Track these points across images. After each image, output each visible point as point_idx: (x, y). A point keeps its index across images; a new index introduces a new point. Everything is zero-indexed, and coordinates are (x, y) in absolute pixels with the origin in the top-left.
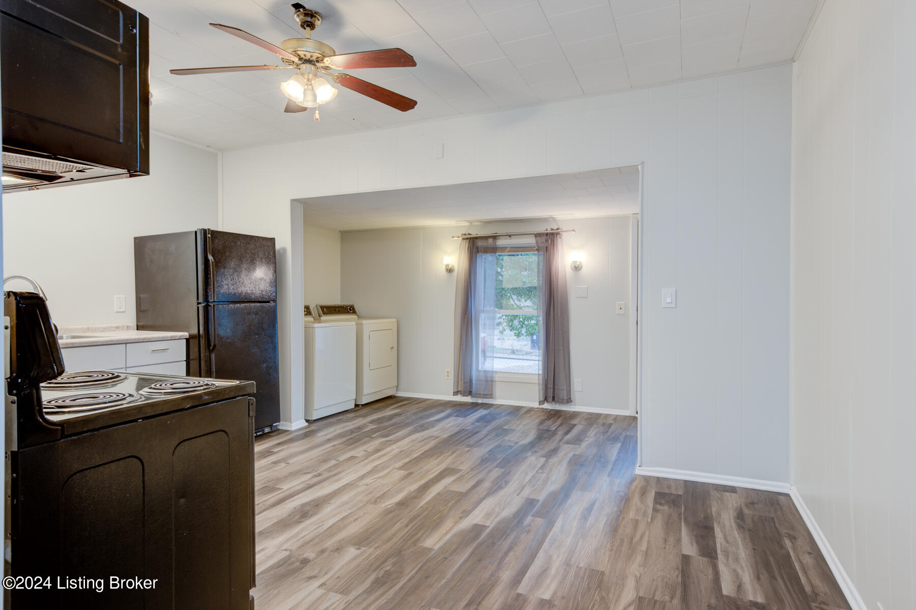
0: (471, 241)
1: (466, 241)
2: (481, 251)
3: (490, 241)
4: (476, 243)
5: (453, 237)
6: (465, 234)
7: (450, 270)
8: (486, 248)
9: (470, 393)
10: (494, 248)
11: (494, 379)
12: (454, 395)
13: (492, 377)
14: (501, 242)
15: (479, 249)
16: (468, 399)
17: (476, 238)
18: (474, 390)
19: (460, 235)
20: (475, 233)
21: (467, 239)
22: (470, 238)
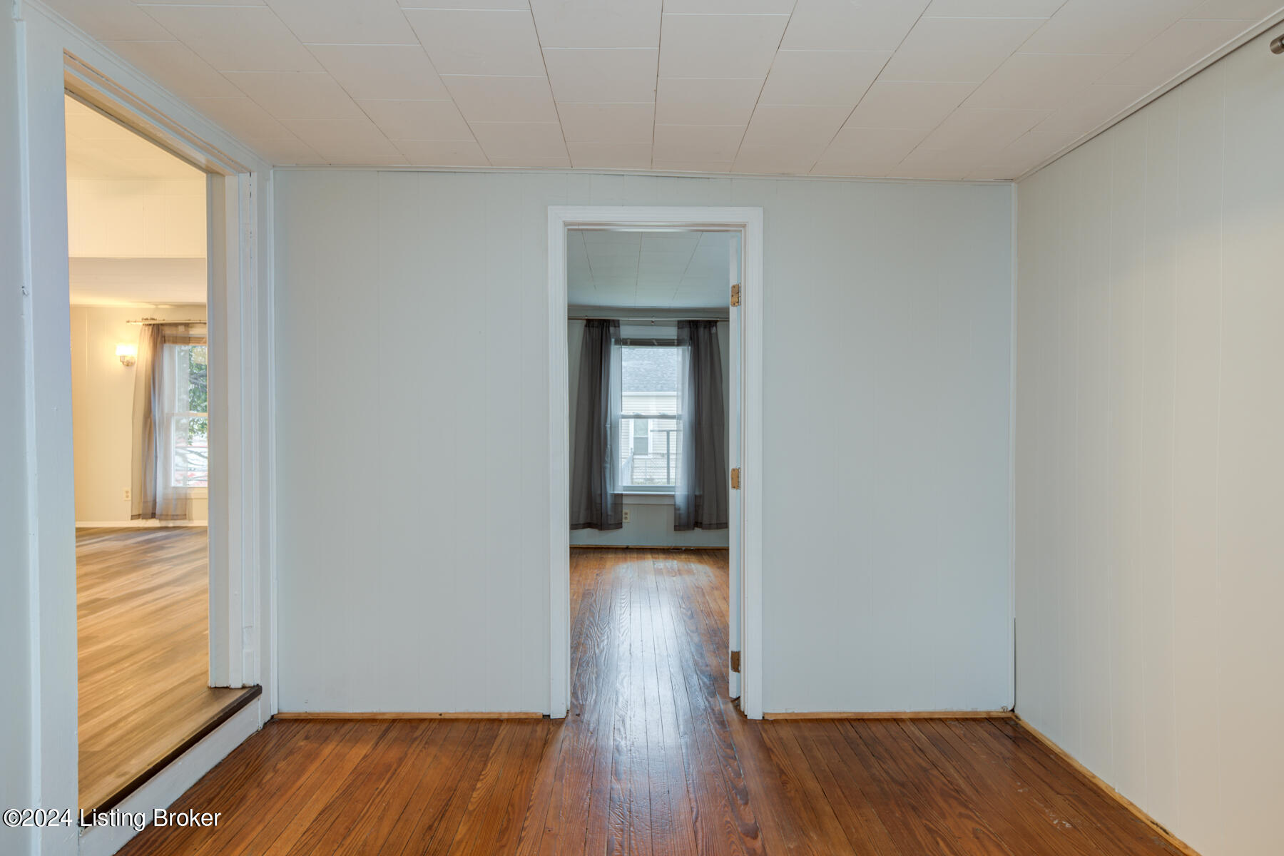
0: (155, 328)
1: (149, 329)
2: (169, 341)
3: (181, 329)
4: (162, 330)
5: (128, 322)
6: (147, 319)
7: (128, 364)
8: (176, 337)
9: (153, 516)
10: (185, 337)
11: (188, 497)
12: (132, 519)
13: (186, 494)
14: (195, 332)
15: (166, 338)
16: (154, 523)
17: (162, 325)
18: (158, 511)
19: (141, 320)
20: (160, 318)
21: (150, 325)
22: (154, 325)
